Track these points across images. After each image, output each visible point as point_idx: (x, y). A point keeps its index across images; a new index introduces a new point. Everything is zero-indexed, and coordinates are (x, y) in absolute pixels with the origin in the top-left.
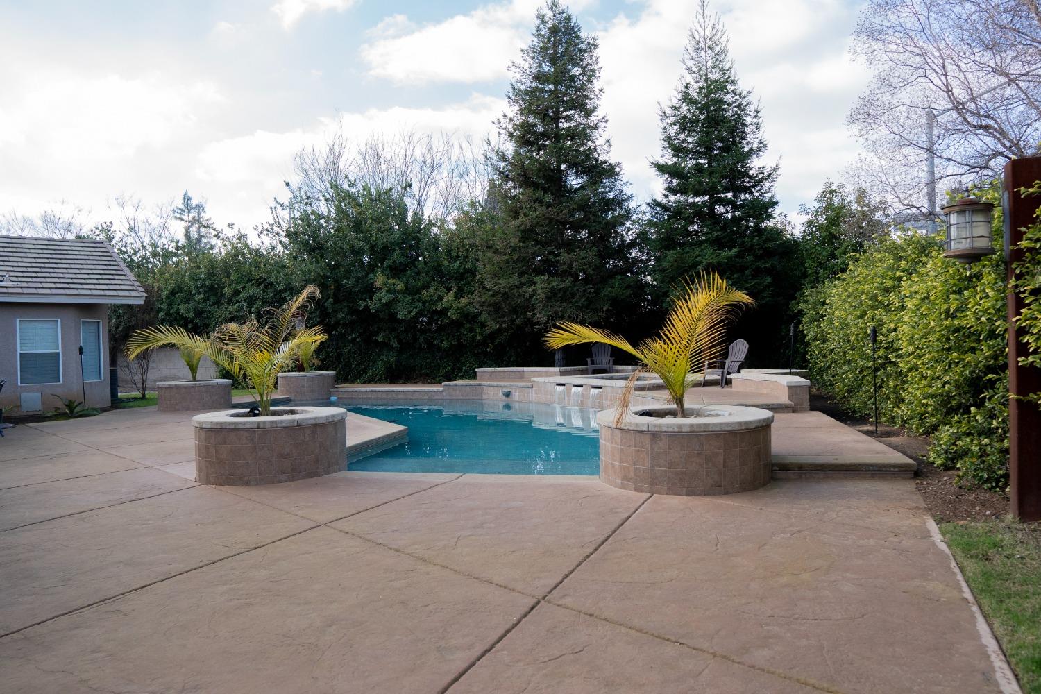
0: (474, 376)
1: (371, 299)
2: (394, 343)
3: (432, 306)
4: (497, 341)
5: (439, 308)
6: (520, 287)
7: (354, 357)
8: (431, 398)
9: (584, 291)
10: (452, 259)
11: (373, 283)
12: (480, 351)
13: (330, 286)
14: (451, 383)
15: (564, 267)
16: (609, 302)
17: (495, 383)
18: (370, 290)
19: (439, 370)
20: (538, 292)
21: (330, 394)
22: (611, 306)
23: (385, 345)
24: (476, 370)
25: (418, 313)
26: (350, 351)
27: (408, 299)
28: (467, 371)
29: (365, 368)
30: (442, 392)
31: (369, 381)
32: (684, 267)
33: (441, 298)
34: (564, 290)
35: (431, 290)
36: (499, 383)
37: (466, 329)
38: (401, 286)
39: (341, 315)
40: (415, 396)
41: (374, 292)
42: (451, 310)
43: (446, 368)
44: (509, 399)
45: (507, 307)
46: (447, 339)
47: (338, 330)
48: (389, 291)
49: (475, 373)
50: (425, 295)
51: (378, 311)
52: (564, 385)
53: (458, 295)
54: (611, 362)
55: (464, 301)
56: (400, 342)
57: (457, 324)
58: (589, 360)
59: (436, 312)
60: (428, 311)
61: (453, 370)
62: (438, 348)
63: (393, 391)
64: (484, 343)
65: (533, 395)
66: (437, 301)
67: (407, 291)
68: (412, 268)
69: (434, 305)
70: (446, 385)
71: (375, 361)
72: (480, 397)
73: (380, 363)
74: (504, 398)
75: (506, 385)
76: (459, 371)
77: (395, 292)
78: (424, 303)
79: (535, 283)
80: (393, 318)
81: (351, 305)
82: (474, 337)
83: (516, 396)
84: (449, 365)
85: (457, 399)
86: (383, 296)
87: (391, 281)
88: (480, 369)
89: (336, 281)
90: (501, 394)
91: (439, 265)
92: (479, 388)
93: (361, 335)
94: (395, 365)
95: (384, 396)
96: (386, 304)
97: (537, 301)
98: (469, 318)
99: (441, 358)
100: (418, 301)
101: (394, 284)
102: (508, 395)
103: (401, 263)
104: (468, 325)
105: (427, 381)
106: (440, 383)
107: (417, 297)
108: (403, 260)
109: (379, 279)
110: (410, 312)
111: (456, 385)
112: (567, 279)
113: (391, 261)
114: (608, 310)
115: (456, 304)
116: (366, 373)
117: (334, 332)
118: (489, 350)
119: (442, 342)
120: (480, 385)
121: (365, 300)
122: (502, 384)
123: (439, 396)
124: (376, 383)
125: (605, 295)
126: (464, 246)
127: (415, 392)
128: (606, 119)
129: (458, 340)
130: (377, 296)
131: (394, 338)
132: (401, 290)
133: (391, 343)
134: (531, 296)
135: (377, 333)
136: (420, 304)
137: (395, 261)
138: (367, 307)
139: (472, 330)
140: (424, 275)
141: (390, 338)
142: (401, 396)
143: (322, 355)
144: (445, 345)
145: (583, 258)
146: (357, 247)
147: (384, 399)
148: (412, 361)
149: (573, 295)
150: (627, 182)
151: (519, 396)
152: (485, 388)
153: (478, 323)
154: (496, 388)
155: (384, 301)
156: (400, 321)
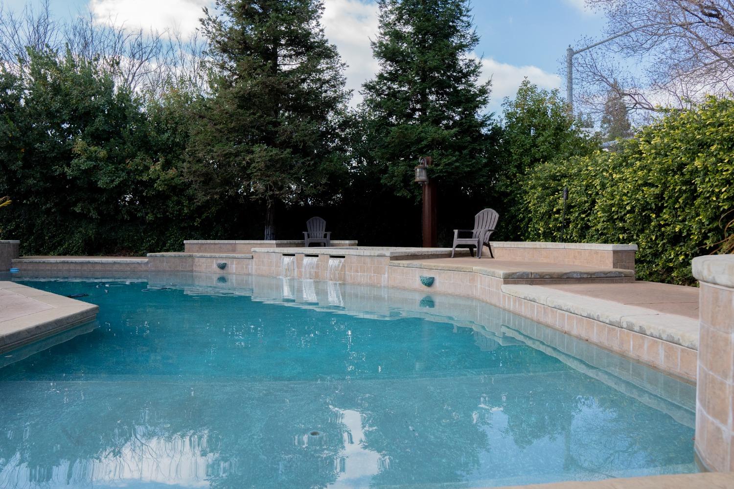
0: (181, 248)
1: (69, 165)
2: (94, 214)
3: (137, 177)
4: (204, 216)
5: (145, 178)
6: (237, 155)
7: (49, 229)
8: (134, 270)
9: (303, 163)
10: (160, 131)
11: (71, 148)
12: (186, 225)
13: (20, 149)
14: (158, 254)
15: (283, 138)
16: (327, 176)
17: (208, 255)
18: (67, 156)
19: (142, 244)
20: (256, 161)
21: (11, 265)
22: (329, 179)
23: (83, 216)
24: (185, 242)
25: (121, 182)
26: (43, 222)
27: (111, 167)
28: (172, 245)
29: (61, 240)
30: (147, 263)
31: (65, 254)
32: (406, 143)
33: (147, 168)
34: (283, 161)
35: (137, 160)
36: (213, 254)
37: (172, 202)
38: (103, 153)
39: (31, 181)
40: (115, 267)
41: (73, 158)
42: (158, 181)
43: (150, 241)
44: (224, 271)
45: (220, 178)
46: (152, 212)
47: (30, 199)
48: (89, 158)
49: (183, 244)
50: (131, 164)
51: (75, 178)
52: (294, 255)
53: (167, 165)
54: (328, 236)
55: (172, 172)
56: (100, 213)
57: (162, 197)
58: (305, 233)
59: (141, 182)
60: (133, 182)
61: (157, 243)
62: (143, 220)
63: (89, 262)
64: (191, 217)
65: (253, 267)
66: (142, 171)
67: (109, 159)
68: (117, 138)
69: (139, 176)
70: (151, 256)
71: (73, 233)
72: (191, 269)
73: (78, 235)
74: (218, 270)
75: (222, 256)
76: (164, 244)
77: (97, 159)
78: (128, 173)
79: (252, 152)
80: (93, 188)
81: (45, 171)
82: (180, 210)
83: (233, 267)
84: (153, 239)
85: (164, 271)
86: (83, 163)
87: (92, 148)
88: (188, 241)
89: (27, 144)
90: (215, 266)
91: (146, 136)
92: (190, 260)
93: (56, 205)
94: (95, 237)
95: (79, 268)
96: (85, 172)
97: (255, 170)
98: (177, 190)
99: (145, 232)
100: (123, 170)
101: (96, 152)
102: (223, 267)
103: (104, 130)
104: (176, 198)
105: (129, 254)
106: (144, 255)
107: (121, 166)
108: (106, 128)
109: (79, 144)
110: (112, 181)
111: (163, 256)
112: (285, 150)
113: (94, 128)
114: (326, 184)
115: (163, 176)
116: (62, 246)
117: (25, 202)
118: (196, 224)
119: (147, 214)
120: (190, 256)
121: (61, 166)
122: (217, 255)
123: (144, 268)
124: (72, 255)
125: (324, 169)
126: (173, 118)
127: (115, 263)
128: (323, 6)
129: (165, 212)
130: (74, 161)
131: (94, 209)
132: (103, 157)
133: (91, 214)
134: (249, 164)
135: (75, 204)
136: (124, 174)
137: (97, 129)
138: (64, 174)
139: (179, 203)
140: (129, 144)
141: (89, 209)
142: (98, 268)
143: (11, 226)
144: (150, 217)
145: (303, 130)
146: (53, 109)
147: (78, 271)
148: (113, 234)
149: (292, 167)
150: (344, 64)
151: (236, 268)
152: (197, 260)
153: (185, 196)
154: (209, 260)
155: (83, 167)
156: (101, 191)
